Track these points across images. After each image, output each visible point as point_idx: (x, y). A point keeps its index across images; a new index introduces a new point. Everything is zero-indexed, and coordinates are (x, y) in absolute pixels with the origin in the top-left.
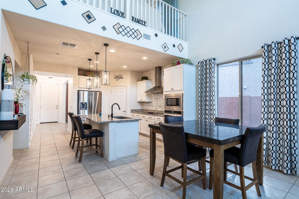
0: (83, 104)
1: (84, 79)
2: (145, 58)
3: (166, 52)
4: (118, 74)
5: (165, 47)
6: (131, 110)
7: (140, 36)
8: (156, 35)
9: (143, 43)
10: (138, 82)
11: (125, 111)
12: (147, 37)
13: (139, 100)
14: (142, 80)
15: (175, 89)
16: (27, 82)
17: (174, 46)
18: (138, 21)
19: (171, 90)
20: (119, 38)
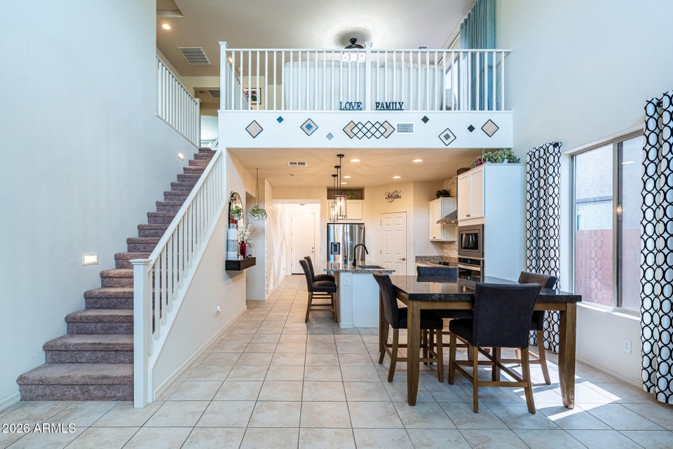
0: (335, 246)
1: (341, 203)
2: (418, 161)
3: (449, 147)
4: (391, 191)
5: (447, 137)
6: (416, 257)
7: (390, 130)
8: (425, 120)
9: (398, 141)
10: (431, 203)
11: (404, 260)
12: (406, 128)
13: (431, 238)
14: (438, 197)
15: (472, 216)
16: (256, 218)
17: (471, 128)
18: (389, 107)
19: (465, 217)
20: (355, 143)
